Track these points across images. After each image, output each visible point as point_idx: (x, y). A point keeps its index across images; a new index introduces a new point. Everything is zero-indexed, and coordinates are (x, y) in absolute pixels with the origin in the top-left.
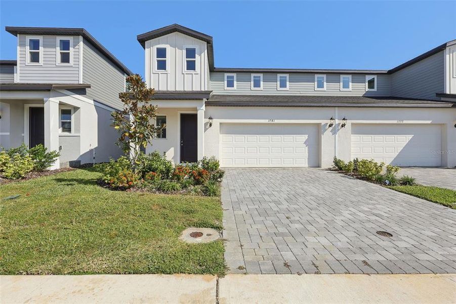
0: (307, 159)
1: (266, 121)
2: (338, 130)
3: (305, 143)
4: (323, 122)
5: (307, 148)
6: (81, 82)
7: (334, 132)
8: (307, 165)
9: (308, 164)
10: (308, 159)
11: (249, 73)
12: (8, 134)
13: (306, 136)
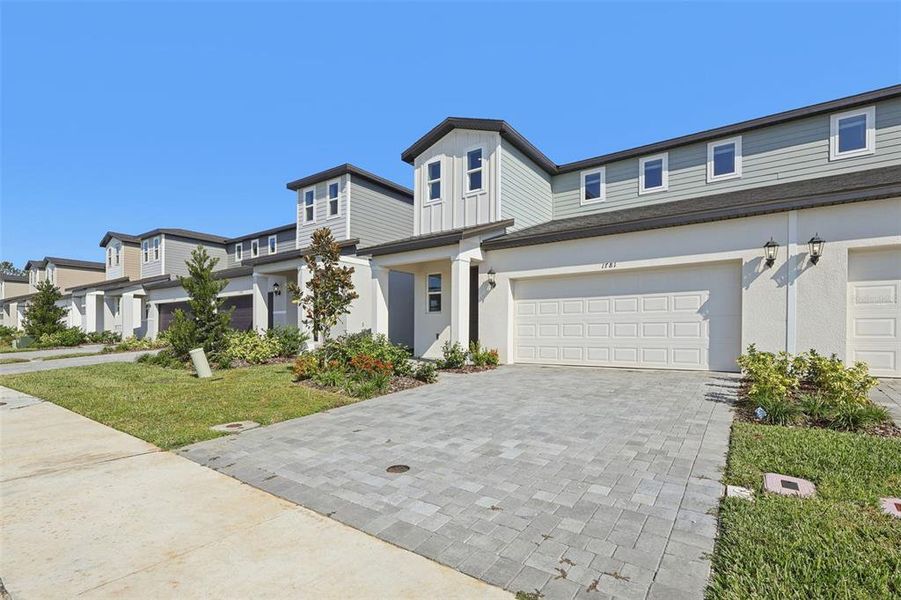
0: (706, 352)
1: (597, 268)
2: (799, 272)
3: (699, 312)
4: (747, 255)
5: (706, 324)
6: (348, 238)
7: (784, 278)
8: (705, 367)
9: (710, 364)
10: (710, 350)
11: (635, 159)
12: (285, 312)
13: (705, 295)
